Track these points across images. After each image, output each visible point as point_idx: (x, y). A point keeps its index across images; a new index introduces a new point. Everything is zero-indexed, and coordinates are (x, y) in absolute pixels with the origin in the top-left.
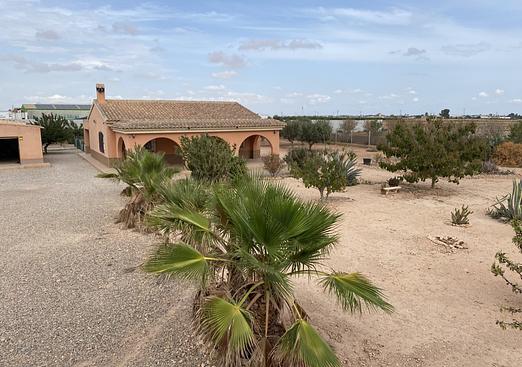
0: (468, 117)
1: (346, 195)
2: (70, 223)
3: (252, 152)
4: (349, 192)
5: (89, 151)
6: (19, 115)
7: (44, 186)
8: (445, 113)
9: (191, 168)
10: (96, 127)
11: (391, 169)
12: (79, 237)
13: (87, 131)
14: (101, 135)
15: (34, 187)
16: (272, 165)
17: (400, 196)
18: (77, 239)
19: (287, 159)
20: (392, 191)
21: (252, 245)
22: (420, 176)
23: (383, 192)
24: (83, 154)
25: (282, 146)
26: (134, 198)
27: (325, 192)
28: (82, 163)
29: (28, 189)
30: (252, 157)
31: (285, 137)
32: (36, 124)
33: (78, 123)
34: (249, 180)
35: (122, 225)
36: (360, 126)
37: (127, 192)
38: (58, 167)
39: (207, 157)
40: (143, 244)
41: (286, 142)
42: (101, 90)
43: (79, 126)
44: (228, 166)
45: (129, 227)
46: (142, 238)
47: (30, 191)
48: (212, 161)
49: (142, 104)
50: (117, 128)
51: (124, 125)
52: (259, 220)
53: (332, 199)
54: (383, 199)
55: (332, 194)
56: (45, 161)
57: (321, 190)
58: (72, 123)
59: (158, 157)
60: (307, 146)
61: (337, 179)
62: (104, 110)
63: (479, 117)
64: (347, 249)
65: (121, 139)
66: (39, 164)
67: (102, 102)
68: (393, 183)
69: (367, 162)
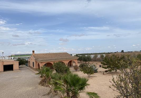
0: (129, 52)
1: (95, 75)
2: (28, 85)
3: (71, 65)
4: (95, 74)
5: (29, 66)
6: (10, 58)
7: (20, 76)
8: (123, 51)
9: (56, 70)
10: (32, 60)
11: (105, 68)
12: (31, 88)
13: (29, 62)
14: (33, 63)
15: (18, 77)
16: (76, 68)
17: (108, 75)
18: (30, 89)
19: (79, 66)
20: (106, 74)
21: (71, 87)
22: (112, 69)
23: (104, 74)
24: (28, 67)
25: (78, 62)
26: (43, 78)
27: (89, 75)
28: (28, 70)
29: (16, 77)
30: (71, 66)
31: (79, 60)
32: (17, 60)
33: (26, 59)
34: (70, 72)
35: (41, 85)
36: (99, 56)
37: (41, 77)
38: (23, 71)
39: (60, 67)
40: (46, 89)
41: (79, 61)
42: (33, 52)
43: (26, 60)
44: (65, 69)
45: (42, 85)
46: (46, 88)
47: (17, 78)
48: (61, 68)
49: (43, 54)
50: (38, 61)
51: (39, 60)
52: (72, 81)
53: (91, 76)
54: (104, 76)
55: (91, 75)
56: (19, 70)
57: (88, 74)
58: (25, 60)
59: (49, 68)
60: (85, 62)
61: (91, 71)
62: (34, 57)
63: (132, 52)
64: (94, 89)
65: (38, 63)
66: (18, 71)
67: (34, 55)
68: (106, 71)
69: (100, 66)
